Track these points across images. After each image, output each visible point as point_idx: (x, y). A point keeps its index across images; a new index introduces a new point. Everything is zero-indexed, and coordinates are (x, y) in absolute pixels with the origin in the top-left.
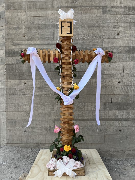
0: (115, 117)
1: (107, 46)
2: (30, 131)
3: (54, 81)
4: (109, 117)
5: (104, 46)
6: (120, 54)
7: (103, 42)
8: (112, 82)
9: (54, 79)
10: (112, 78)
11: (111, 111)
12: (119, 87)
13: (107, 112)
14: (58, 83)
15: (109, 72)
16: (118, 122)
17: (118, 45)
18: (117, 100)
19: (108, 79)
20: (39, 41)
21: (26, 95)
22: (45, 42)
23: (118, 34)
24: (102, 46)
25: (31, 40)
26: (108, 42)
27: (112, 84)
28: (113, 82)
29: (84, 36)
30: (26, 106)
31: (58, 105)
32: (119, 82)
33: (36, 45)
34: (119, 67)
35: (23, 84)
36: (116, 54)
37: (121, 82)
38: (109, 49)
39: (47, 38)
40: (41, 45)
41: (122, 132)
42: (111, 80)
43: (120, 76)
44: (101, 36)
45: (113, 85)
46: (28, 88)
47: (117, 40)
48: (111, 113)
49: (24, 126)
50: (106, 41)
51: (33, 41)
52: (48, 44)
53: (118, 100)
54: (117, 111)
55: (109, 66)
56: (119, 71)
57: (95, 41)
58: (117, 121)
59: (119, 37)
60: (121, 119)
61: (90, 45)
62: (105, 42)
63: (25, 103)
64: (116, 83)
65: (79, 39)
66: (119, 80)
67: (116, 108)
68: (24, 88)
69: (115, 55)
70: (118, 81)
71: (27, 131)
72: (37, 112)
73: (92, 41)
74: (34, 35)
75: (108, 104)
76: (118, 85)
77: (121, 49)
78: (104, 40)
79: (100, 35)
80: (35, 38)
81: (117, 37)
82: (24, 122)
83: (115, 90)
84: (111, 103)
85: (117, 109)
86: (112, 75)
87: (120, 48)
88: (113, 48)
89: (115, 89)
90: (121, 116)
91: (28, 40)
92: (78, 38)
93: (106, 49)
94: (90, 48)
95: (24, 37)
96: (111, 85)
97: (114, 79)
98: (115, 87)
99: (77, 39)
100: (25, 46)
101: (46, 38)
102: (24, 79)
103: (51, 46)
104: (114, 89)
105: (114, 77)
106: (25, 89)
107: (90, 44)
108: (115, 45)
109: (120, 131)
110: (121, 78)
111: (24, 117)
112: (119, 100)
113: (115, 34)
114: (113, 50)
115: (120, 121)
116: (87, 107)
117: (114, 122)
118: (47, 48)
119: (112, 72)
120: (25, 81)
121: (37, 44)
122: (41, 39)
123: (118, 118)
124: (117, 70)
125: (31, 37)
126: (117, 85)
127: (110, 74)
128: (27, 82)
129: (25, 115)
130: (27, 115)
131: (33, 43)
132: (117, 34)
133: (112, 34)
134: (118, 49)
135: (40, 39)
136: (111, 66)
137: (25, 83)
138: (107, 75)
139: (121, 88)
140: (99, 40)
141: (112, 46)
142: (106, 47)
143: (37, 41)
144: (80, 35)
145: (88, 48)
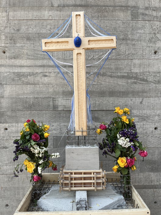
0: (149, 183)
1: (138, 71)
2: (14, 205)
3: (53, 126)
4: (138, 182)
5: (132, 71)
6: (157, 84)
7: (132, 64)
8: (144, 129)
9: (53, 122)
10: (145, 121)
11: (142, 174)
12: (155, 136)
13: (137, 174)
14: (59, 129)
15: (141, 112)
16: (152, 190)
17: (155, 69)
18: (151, 156)
19: (138, 123)
20: (28, 61)
21: (7, 148)
22: (39, 63)
23: (155, 53)
24: (131, 70)
25: (15, 58)
26: (140, 65)
27: (145, 131)
28: (146, 128)
29: (101, 53)
30: (8, 167)
31: (59, 164)
32: (156, 128)
33: (23, 66)
34: (156, 105)
35: (3, 129)
36: (152, 83)
37: (159, 128)
38: (141, 75)
39: (42, 56)
40: (32, 66)
41: (159, 205)
42: (143, 124)
43: (157, 118)
44: (129, 54)
45: (146, 133)
46: (10, 137)
47: (153, 62)
48: (142, 177)
49: (4, 198)
50: (137, 63)
51: (18, 60)
52: (43, 66)
53: (154, 156)
54: (152, 173)
55: (141, 103)
56: (156, 111)
57: (119, 62)
58: (150, 188)
59: (156, 57)
60: (157, 185)
61: (111, 69)
62: (135, 64)
63: (5, 161)
64: (151, 129)
65: (94, 59)
66: (155, 124)
67: (150, 169)
68: (4, 137)
69: (150, 85)
70: (154, 126)
71: (9, 205)
72: (24, 175)
73: (114, 63)
74: (20, 50)
75: (139, 163)
76: (154, 133)
77: (159, 77)
78: (134, 61)
79: (127, 53)
80: (22, 56)
81: (153, 56)
82: (4, 191)
83: (149, 141)
84: (143, 161)
85: (152, 170)
86: (145, 117)
87: (158, 75)
88: (147, 75)
89: (150, 139)
90: (158, 181)
91: (11, 58)
92: (92, 56)
93: (137, 76)
94: (110, 73)
95: (4, 53)
96: (142, 132)
97: (149, 123)
98: (149, 135)
99: (90, 58)
100: (5, 69)
101: (39, 55)
102: (4, 123)
103: (49, 68)
104: (148, 139)
105: (148, 121)
106: (5, 139)
107: (112, 67)
108: (151, 70)
109: (155, 202)
110: (159, 122)
111: (4, 183)
112: (156, 156)
113: (150, 51)
114: (147, 77)
115: (156, 188)
116: (106, 167)
117: (146, 190)
118: (42, 72)
119: (145, 112)
120: (6, 125)
121: (25, 64)
122: (33, 57)
123: (153, 184)
124: (153, 109)
125: (15, 53)
126: (152, 132)
127: (142, 116)
128: (9, 126)
129: (6, 179)
130: (8, 180)
131: (18, 64)
132: (153, 52)
133: (147, 52)
134: (156, 76)
135: (30, 57)
136: (144, 103)
137: (6, 129)
138: (137, 116)
139: (159, 137)
140: (126, 61)
141: (145, 70)
142: (136, 73)
143: (25, 61)
144: (95, 52)
145: (107, 73)
